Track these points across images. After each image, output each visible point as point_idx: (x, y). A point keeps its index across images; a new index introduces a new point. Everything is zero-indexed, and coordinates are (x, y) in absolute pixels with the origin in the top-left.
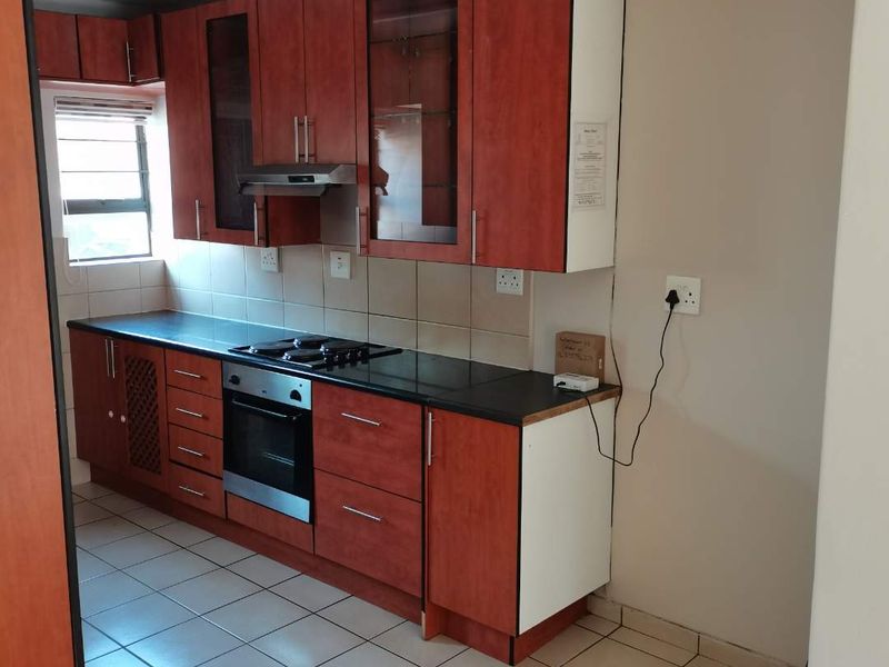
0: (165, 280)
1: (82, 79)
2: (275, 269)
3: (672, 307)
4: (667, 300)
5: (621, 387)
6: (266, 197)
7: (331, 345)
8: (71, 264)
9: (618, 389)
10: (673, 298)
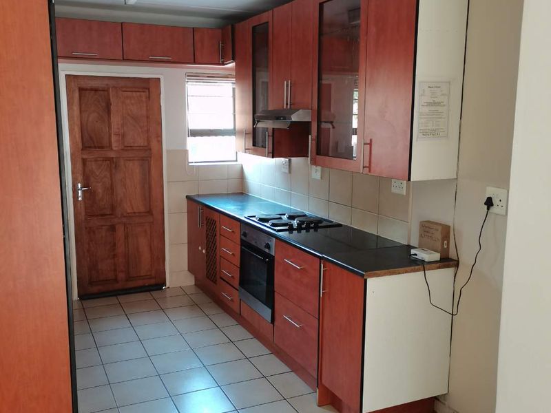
0: (242, 176)
1: (195, 63)
2: (287, 171)
3: (488, 209)
4: (485, 204)
5: (458, 261)
6: (273, 129)
7: (301, 219)
8: (190, 164)
9: (456, 262)
10: (489, 203)
